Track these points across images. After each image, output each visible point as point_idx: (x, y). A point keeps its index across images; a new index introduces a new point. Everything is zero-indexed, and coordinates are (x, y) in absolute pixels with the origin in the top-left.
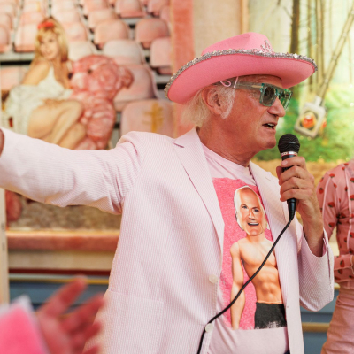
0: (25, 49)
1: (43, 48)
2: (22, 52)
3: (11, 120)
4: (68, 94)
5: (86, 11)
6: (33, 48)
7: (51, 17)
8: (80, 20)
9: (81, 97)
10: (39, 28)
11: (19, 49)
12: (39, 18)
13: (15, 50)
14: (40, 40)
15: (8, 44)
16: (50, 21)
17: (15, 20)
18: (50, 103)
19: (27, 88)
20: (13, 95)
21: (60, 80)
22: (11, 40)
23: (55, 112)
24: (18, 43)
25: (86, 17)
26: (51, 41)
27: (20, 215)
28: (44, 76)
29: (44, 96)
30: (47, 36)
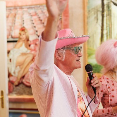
0: (15, 37)
1: (21, 37)
2: (14, 38)
3: (10, 60)
4: (29, 51)
5: (35, 25)
6: (18, 37)
7: (24, 27)
8: (33, 28)
9: (33, 52)
10: (20, 30)
11: (13, 37)
12: (20, 27)
13: (12, 37)
14: (20, 34)
15: (10, 35)
16: (23, 28)
17: (12, 28)
18: (23, 54)
19: (16, 50)
20: (11, 52)
21: (26, 47)
22: (11, 34)
23: (24, 57)
24: (13, 35)
25: (35, 27)
26: (24, 34)
27: (13, 91)
28: (21, 46)
29: (21, 52)
30: (22, 33)
